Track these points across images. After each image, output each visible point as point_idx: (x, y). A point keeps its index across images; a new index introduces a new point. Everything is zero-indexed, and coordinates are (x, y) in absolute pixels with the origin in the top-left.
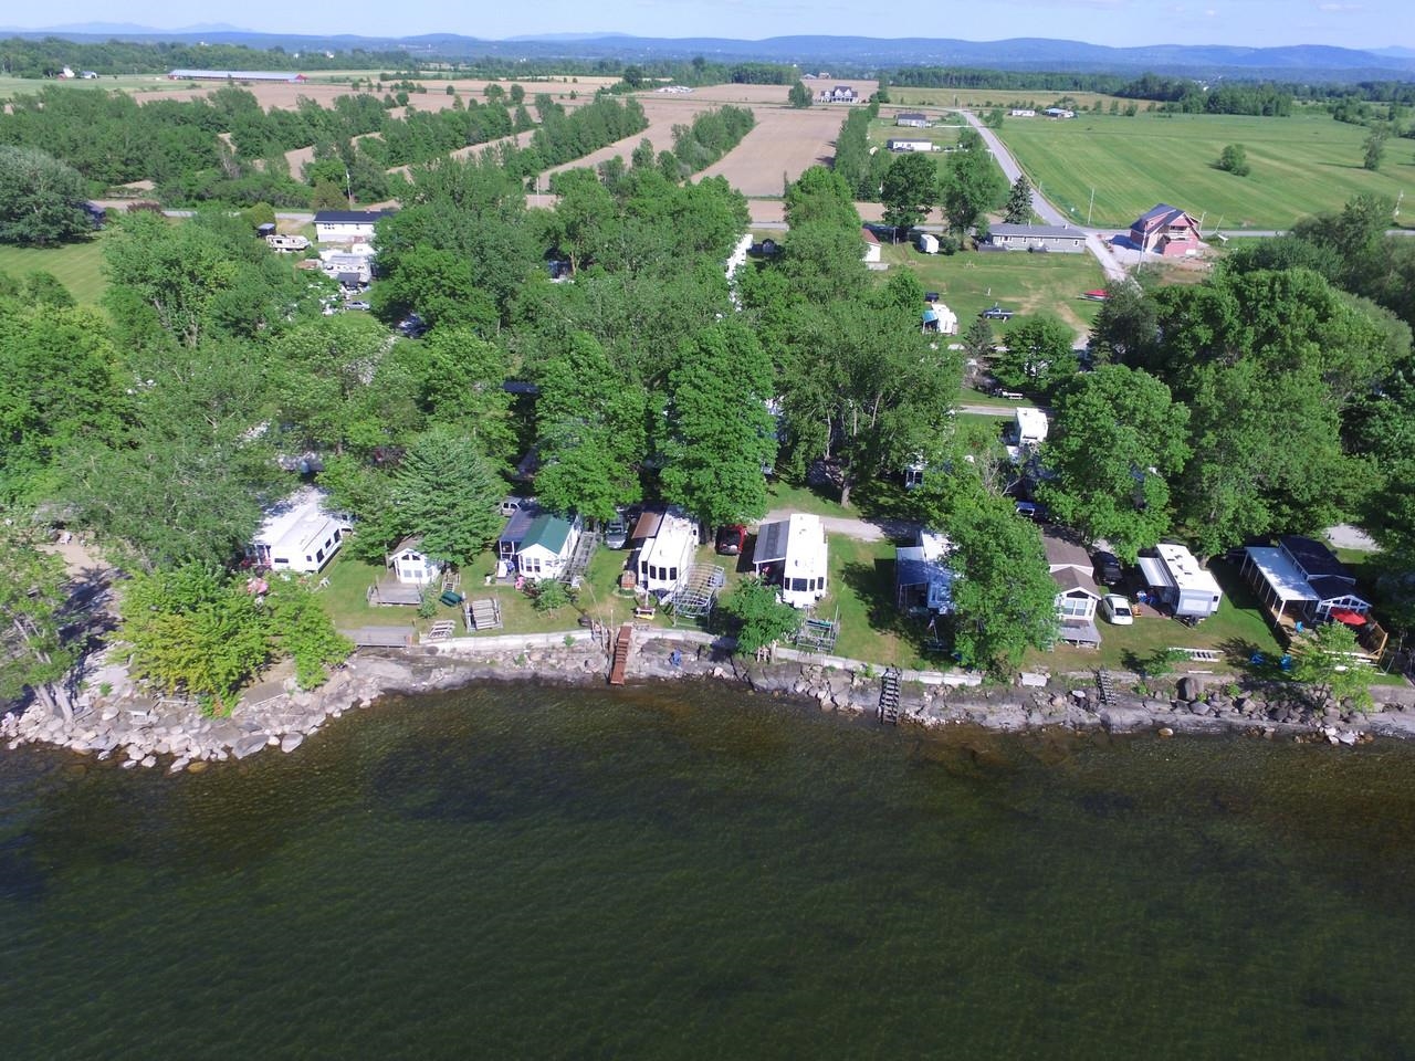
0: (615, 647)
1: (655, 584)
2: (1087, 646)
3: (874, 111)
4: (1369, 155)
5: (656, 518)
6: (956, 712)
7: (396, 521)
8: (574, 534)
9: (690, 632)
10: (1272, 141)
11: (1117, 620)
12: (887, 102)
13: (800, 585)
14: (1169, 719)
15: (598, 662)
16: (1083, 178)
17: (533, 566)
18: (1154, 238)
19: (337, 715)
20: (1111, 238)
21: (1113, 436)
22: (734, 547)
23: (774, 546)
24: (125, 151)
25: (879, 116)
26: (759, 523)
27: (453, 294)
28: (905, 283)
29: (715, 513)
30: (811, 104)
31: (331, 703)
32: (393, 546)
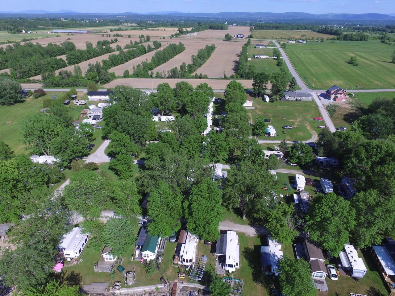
0: (172, 291)
2: (323, 291)
3: (249, 42)
4: (393, 59)
9: (196, 285)
10: (364, 52)
11: (333, 279)
12: (253, 38)
13: (231, 266)
16: (310, 68)
17: (146, 256)
18: (333, 96)
20: (320, 94)
22: (210, 243)
23: (222, 247)
25: (251, 44)
30: (231, 40)
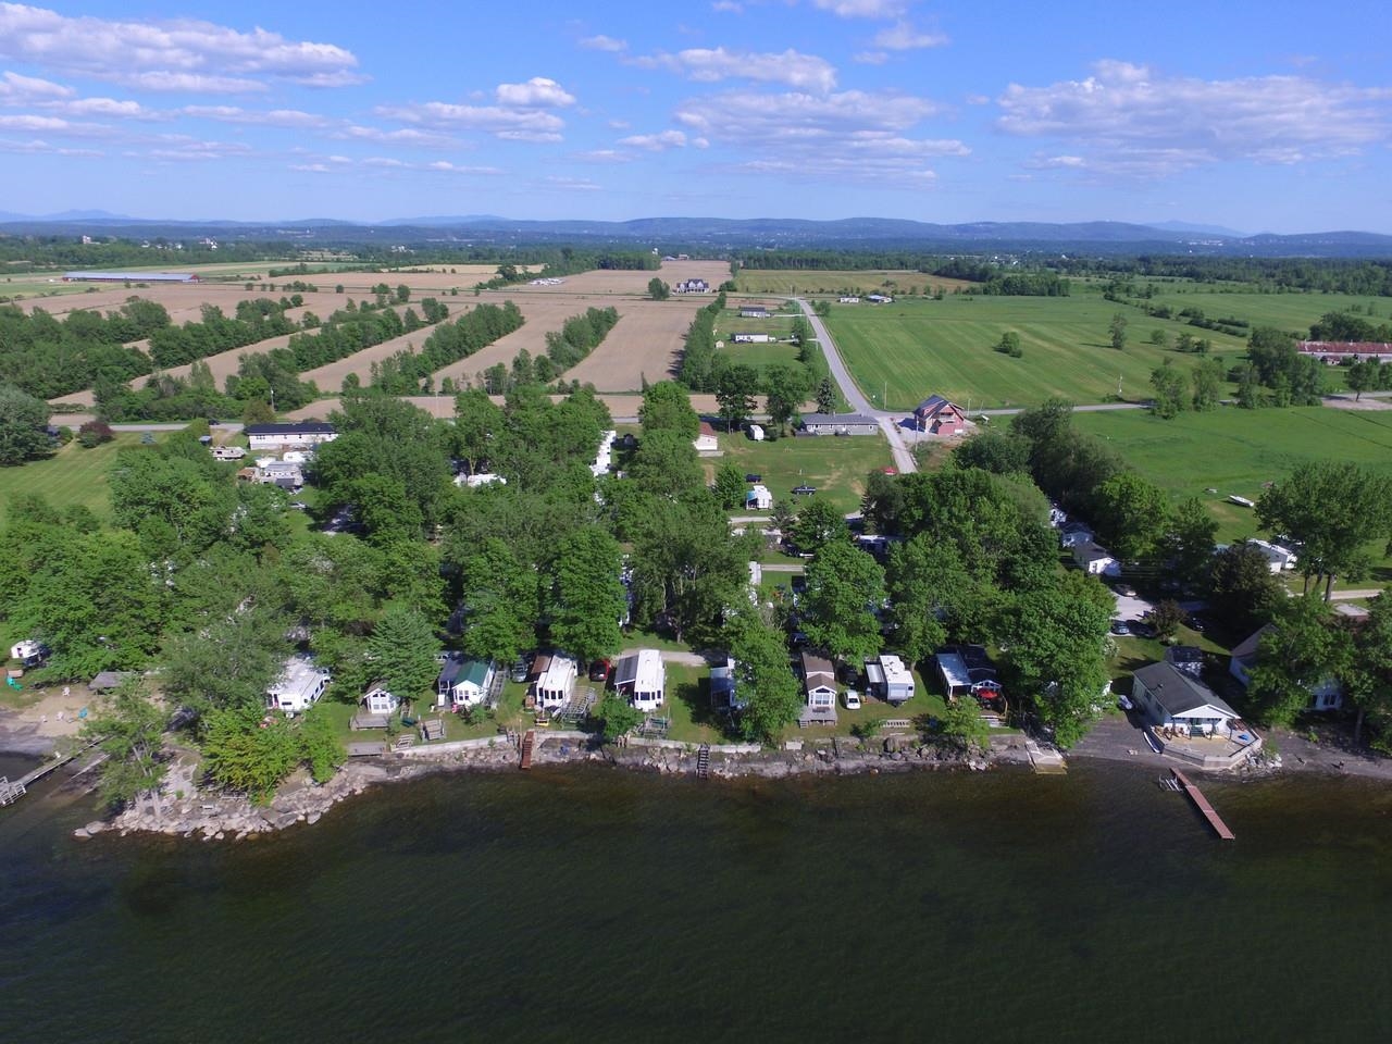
0: (523, 745)
1: (549, 703)
2: (829, 723)
3: (721, 302)
4: (1115, 337)
5: (548, 660)
6: (745, 769)
7: (369, 671)
8: (490, 673)
9: (574, 732)
10: (1049, 322)
11: (850, 706)
12: (735, 290)
13: (645, 696)
14: (878, 764)
15: (512, 756)
16: (890, 364)
17: (464, 696)
18: (929, 422)
19: (341, 800)
20: (901, 421)
21: (836, 588)
22: (602, 675)
23: (628, 672)
24: (59, 369)
25: (727, 306)
26: (618, 658)
27: (391, 506)
28: (729, 473)
29: (587, 652)
30: (668, 296)
31: (335, 793)
32: (365, 689)
